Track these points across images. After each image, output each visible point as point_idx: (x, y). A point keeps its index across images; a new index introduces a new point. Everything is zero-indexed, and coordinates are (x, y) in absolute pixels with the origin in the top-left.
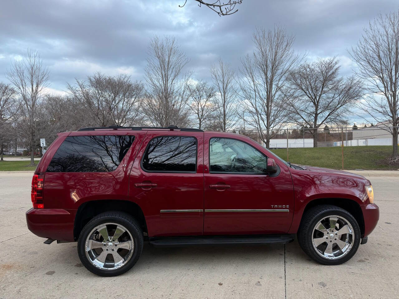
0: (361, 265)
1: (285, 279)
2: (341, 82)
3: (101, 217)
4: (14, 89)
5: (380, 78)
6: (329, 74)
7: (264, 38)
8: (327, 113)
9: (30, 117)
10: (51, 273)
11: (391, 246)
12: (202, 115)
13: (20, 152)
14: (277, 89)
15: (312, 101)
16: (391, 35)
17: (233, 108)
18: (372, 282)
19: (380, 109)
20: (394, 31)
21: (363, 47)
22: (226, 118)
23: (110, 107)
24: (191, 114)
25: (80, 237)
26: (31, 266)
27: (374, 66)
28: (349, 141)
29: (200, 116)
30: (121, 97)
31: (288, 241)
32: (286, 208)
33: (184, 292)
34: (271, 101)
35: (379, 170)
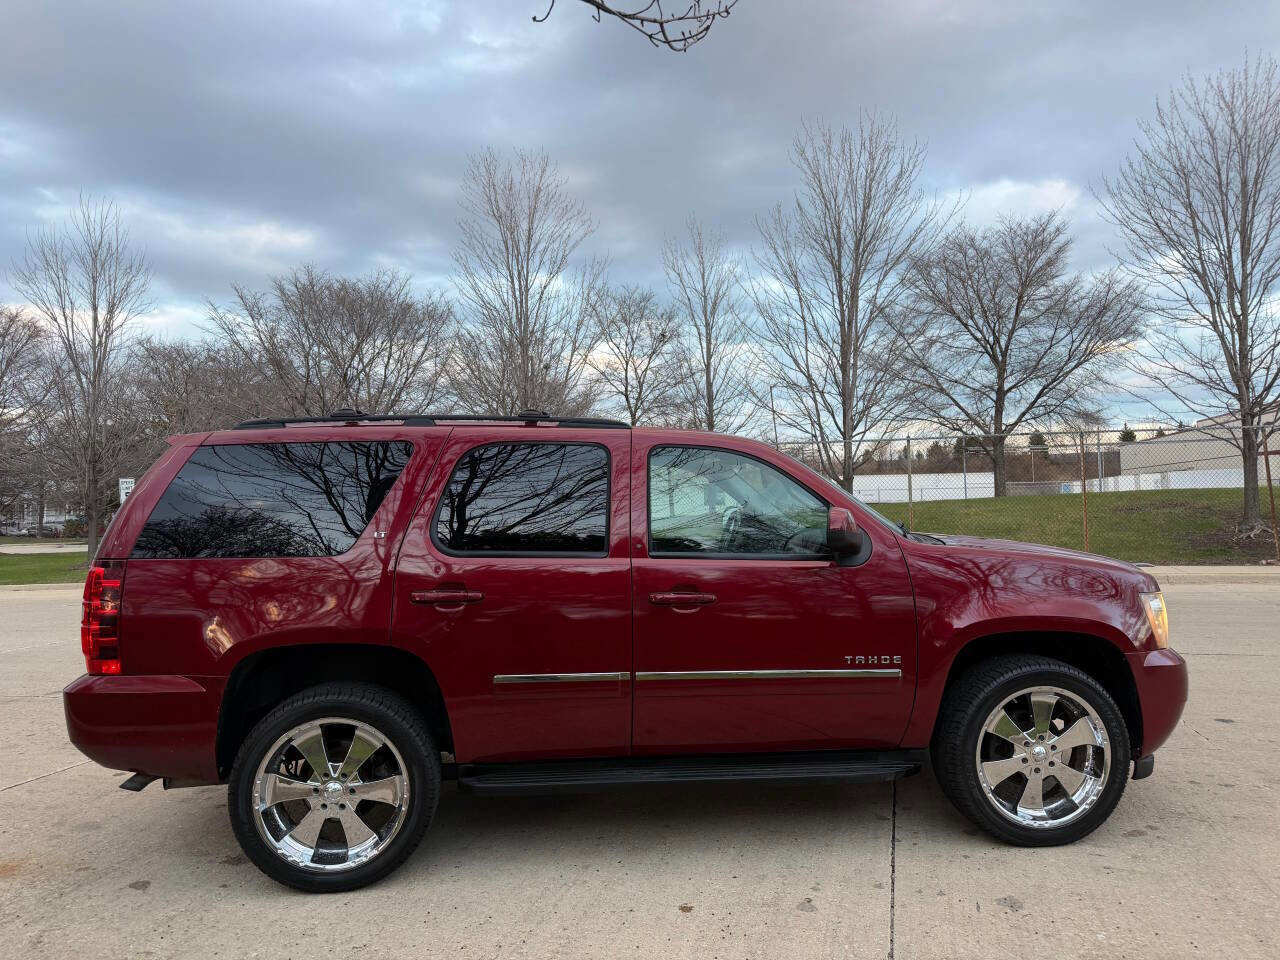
0: (1135, 846)
1: (893, 890)
2: (1074, 290)
3: (303, 700)
4: (37, 324)
5: (1195, 275)
6: (1038, 264)
7: (829, 154)
8: (1034, 388)
9: (87, 412)
10: (141, 886)
11: (1231, 789)
12: (637, 400)
13: (53, 526)
14: (871, 313)
15: (988, 352)
16: (1225, 142)
17: (737, 376)
18: (1167, 895)
19: (1200, 373)
20: (1234, 129)
21: (1139, 179)
22: (715, 407)
23: (346, 375)
24: (602, 396)
25: (235, 765)
26: (80, 864)
27: (1175, 238)
28: (1111, 480)
29: (632, 401)
30: (378, 343)
31: (899, 770)
32: (891, 666)
33: (567, 933)
34: (856, 350)
35: (1203, 564)
